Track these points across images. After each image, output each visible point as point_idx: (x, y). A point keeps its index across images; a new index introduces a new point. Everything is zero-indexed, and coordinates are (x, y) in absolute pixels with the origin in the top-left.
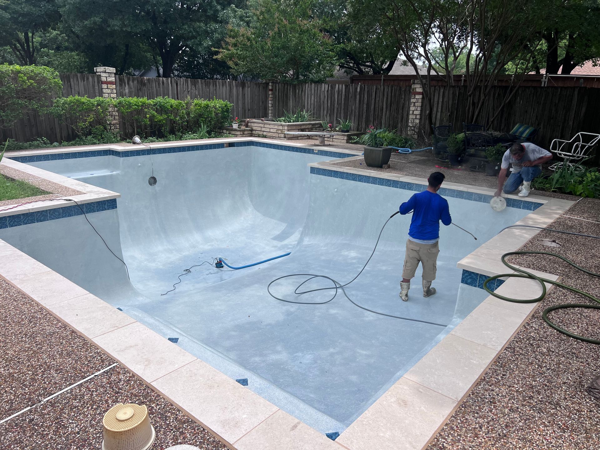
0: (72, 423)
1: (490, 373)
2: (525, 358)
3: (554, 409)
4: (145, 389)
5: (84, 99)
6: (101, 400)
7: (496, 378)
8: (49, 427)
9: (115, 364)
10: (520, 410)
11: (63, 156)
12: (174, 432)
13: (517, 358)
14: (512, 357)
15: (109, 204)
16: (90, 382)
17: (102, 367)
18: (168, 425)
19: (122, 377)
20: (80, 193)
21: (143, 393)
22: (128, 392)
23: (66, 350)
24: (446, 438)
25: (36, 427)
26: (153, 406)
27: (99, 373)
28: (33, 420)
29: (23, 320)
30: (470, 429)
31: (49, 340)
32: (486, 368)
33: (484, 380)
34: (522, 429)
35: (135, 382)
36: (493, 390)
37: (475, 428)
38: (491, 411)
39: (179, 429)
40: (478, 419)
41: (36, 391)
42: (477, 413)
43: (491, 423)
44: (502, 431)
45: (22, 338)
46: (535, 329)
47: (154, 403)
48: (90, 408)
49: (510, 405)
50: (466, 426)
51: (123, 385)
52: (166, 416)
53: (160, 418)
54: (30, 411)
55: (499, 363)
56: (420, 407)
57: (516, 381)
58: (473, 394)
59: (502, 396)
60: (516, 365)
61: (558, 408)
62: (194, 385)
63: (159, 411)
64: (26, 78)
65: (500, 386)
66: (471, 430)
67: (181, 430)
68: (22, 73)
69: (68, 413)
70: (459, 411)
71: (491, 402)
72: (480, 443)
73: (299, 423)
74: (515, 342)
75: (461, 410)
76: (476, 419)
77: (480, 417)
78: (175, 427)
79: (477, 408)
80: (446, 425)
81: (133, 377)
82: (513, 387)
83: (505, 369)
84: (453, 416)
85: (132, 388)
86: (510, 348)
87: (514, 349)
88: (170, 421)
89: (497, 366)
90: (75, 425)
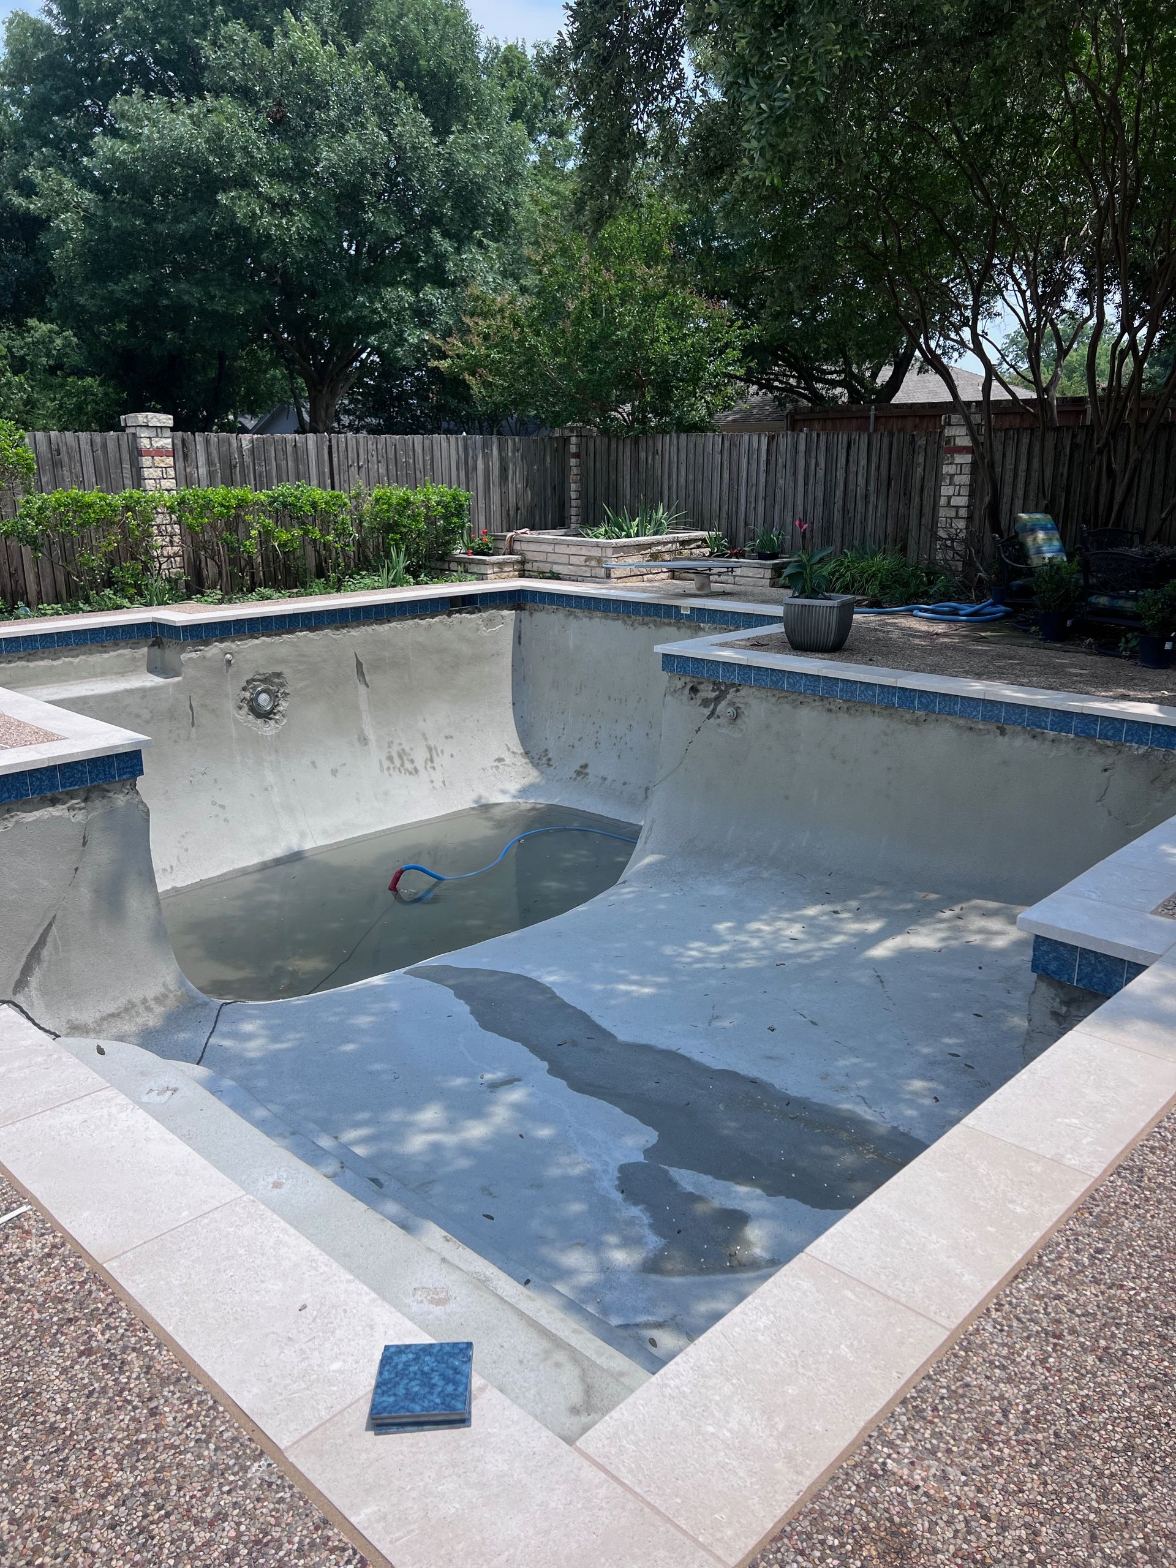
1: (1058, 1244)
4: (84, 1283)
5: (92, 496)
7: (1073, 1260)
9: (23, 1209)
10: (1130, 1360)
11: (36, 641)
12: (134, 1409)
13: (1147, 1200)
14: (1131, 1196)
15: (122, 765)
18: (122, 1388)
19: (34, 1246)
20: (50, 737)
21: (77, 1293)
22: (38, 1288)
24: (898, 1442)
26: (94, 1330)
30: (974, 1415)
32: (1051, 1228)
34: (1129, 1419)
35: (65, 1259)
36: (1059, 1297)
37: (987, 1414)
39: (150, 1399)
40: (1002, 1385)
42: (1003, 1368)
43: (1039, 1399)
44: (1068, 1424)
47: (100, 1321)
49: (1103, 1343)
50: (961, 1406)
51: (29, 1269)
52: (123, 1363)
53: (105, 1366)
55: (1091, 1214)
56: (838, 1346)
57: (1133, 1270)
58: (999, 1307)
59: (1083, 1315)
60: (1142, 1220)
62: (219, 1270)
63: (109, 1345)
65: (1082, 1283)
66: (975, 1420)
67: (152, 1405)
70: (948, 1361)
71: (1047, 1333)
72: (999, 1461)
74: (1146, 1150)
75: (956, 1356)
76: (996, 1385)
77: (1009, 1380)
78: (140, 1395)
79: (1005, 1351)
80: (904, 1402)
81: (63, 1245)
82: (1121, 1287)
83: (1107, 1231)
84: (928, 1375)
85: (51, 1277)
86: (1130, 1169)
87: (1141, 1170)
88: (129, 1378)
89: (1084, 1223)
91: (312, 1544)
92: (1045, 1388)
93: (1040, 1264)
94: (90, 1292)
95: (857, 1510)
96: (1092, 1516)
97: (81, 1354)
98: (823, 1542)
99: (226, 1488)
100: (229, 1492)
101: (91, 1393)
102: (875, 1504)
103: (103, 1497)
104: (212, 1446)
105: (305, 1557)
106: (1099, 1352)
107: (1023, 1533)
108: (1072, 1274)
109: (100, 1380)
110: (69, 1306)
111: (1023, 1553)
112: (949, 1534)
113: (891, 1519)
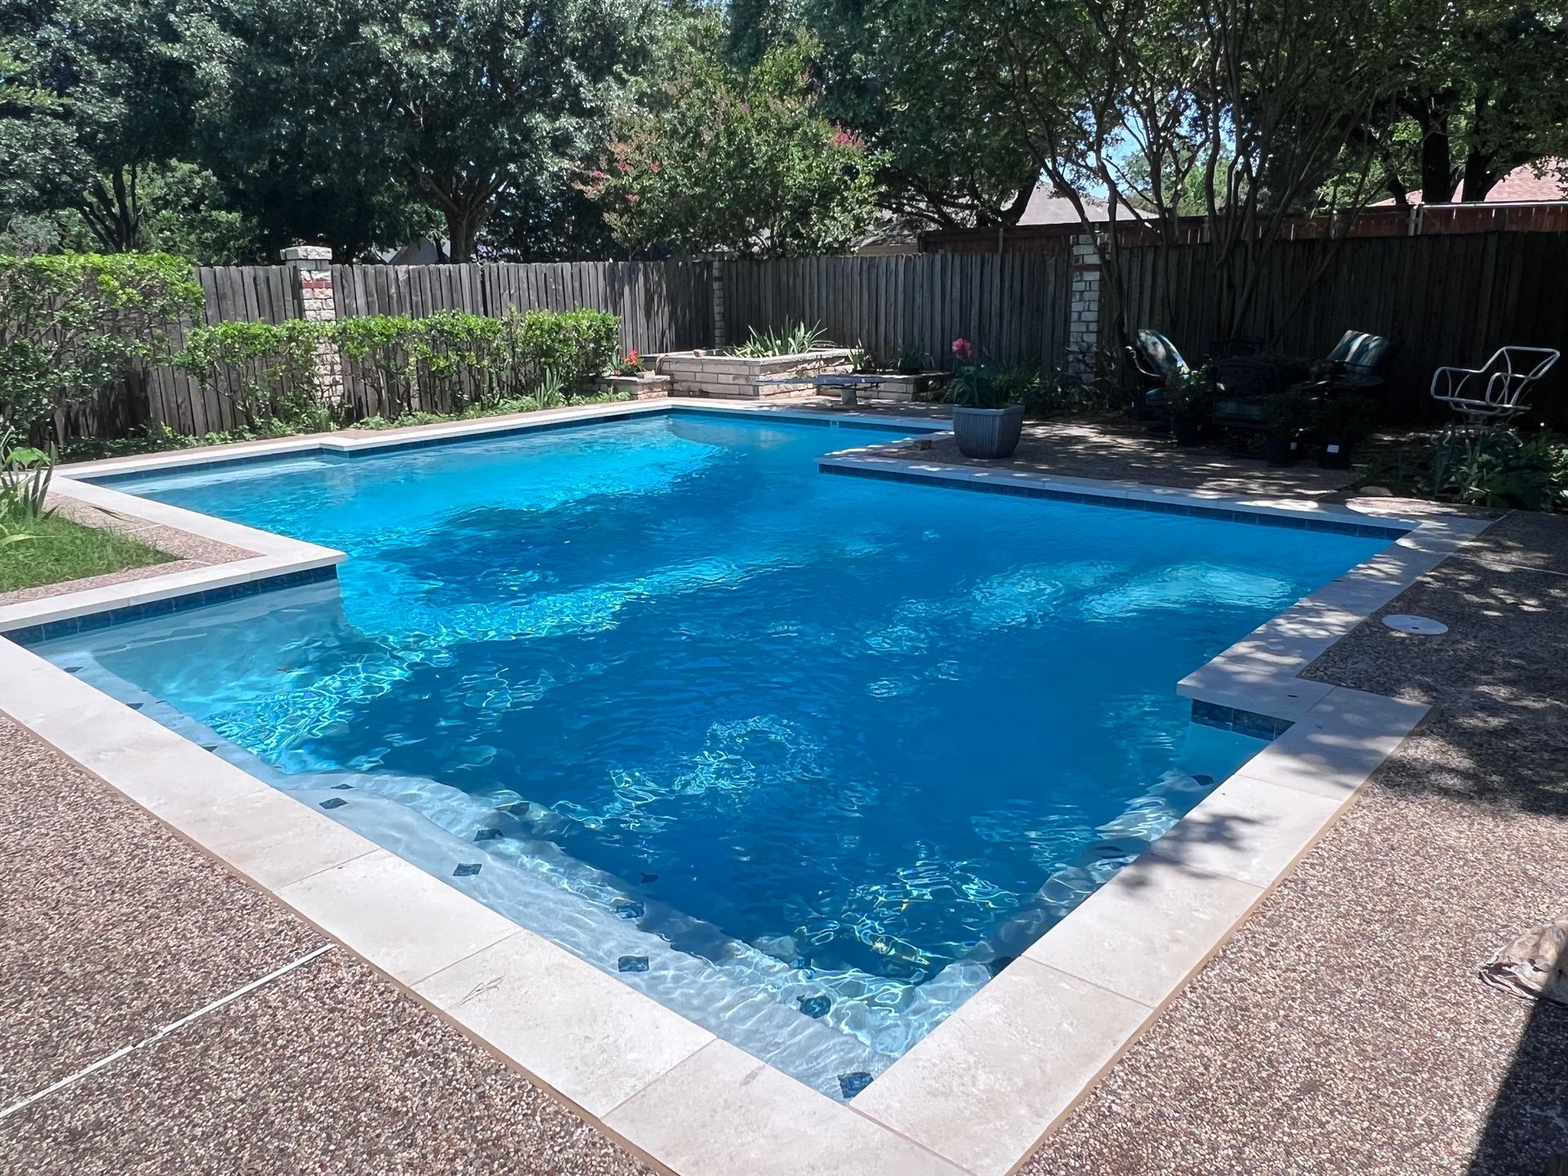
0: (229, 1079)
1: (1238, 941)
2: (1330, 902)
3: (1392, 1018)
4: (398, 1001)
5: (257, 327)
6: (295, 1028)
7: (1252, 952)
8: (175, 1090)
9: (329, 946)
10: (1306, 1024)
12: (464, 1094)
13: (1311, 904)
14: (1297, 903)
16: (269, 988)
17: (297, 954)
18: (451, 1078)
19: (345, 975)
20: (249, 555)
21: (393, 1010)
22: (357, 1007)
23: (215, 917)
24: (1120, 1091)
25: (146, 1091)
26: (415, 1037)
27: (290, 966)
28: (139, 1075)
29: (114, 852)
30: (1180, 1070)
31: (175, 896)
32: (1231, 929)
34: (1309, 1067)
35: (375, 984)
36: (1242, 981)
37: (1191, 1068)
38: (1233, 1028)
39: (477, 1086)
40: (1201, 1047)
41: (146, 1010)
42: (1200, 1034)
43: (1233, 1056)
44: (1259, 1073)
45: (113, 893)
46: (1361, 835)
47: (418, 1031)
48: (269, 1046)
49: (1282, 1013)
50: (1169, 1063)
51: (346, 993)
52: (447, 1060)
53: (431, 1064)
54: (133, 1055)
55: (1264, 917)
56: (1060, 1024)
57: (1303, 958)
58: (1193, 989)
59: (1264, 993)
61: (1402, 1017)
62: (513, 989)
63: (431, 1048)
64: (117, 284)
67: (480, 1089)
68: (106, 273)
69: (220, 1058)
70: (1154, 1030)
73: (760, 1068)
74: (1308, 867)
75: (1160, 1027)
76: (1196, 1046)
77: (1207, 1043)
78: (467, 1083)
79: (1202, 1022)
80: (1121, 1062)
81: (371, 973)
82: (1295, 971)
83: (1278, 930)
84: (1138, 1042)
85: (367, 998)
86: (1295, 881)
87: (1304, 882)
88: (454, 1071)
89: (1259, 924)
90: (235, 1083)
92: (1237, 1047)
93: (1225, 956)
94: (404, 1009)
95: (1091, 1141)
96: (1286, 1139)
97: (408, 1055)
98: (1066, 1165)
99: (557, 1149)
100: (560, 1151)
101: (423, 1085)
102: (1106, 1136)
103: (452, 1160)
104: (538, 1118)
106: (1280, 1020)
107: (1230, 1152)
108: (1253, 963)
109: (429, 1074)
110: (388, 1019)
111: (1232, 1166)
112: (1170, 1155)
113: (1120, 1146)
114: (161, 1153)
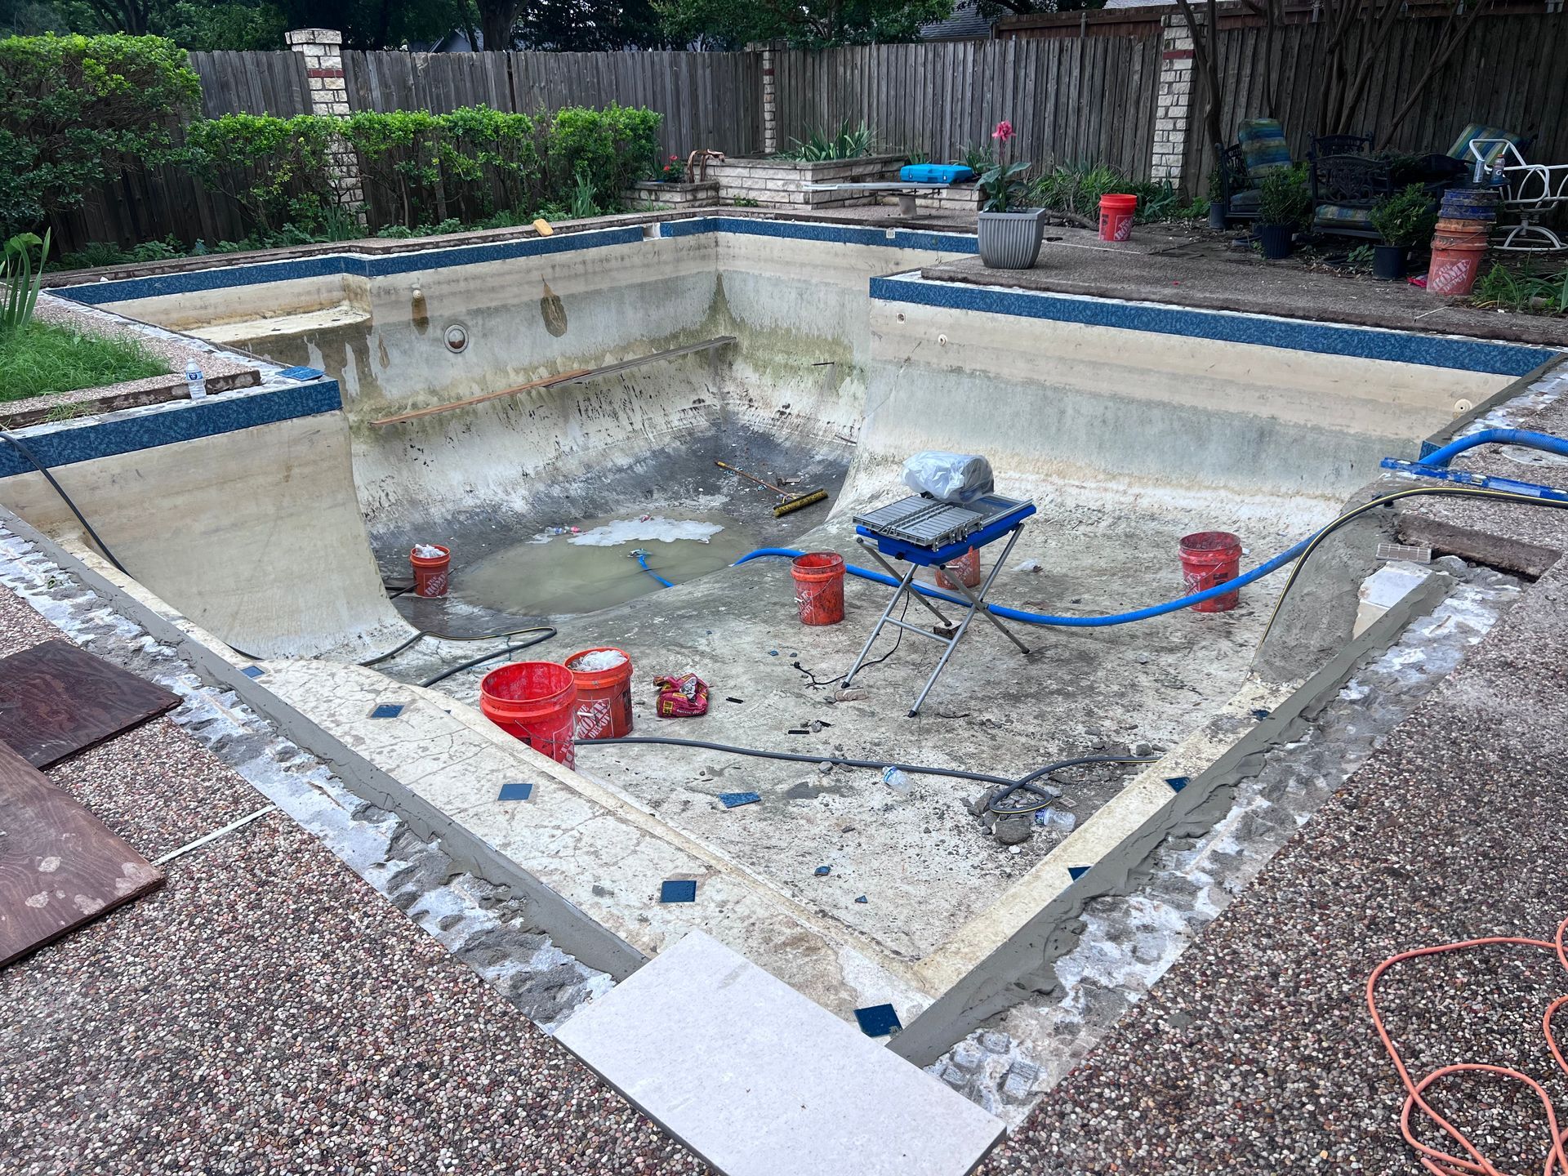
0: (134, 964)
1: (1318, 824)
2: (1430, 779)
3: (1504, 923)
4: (338, 874)
5: (262, 121)
6: (217, 904)
7: (1335, 837)
8: (71, 975)
9: (267, 809)
10: (1398, 927)
12: (400, 988)
13: (1407, 781)
14: (1391, 778)
16: (194, 855)
17: (232, 816)
18: (386, 969)
19: (282, 842)
21: (331, 884)
22: (291, 881)
23: (146, 772)
24: (1169, 1004)
26: (352, 917)
27: (222, 831)
30: (1243, 979)
33: (1301, 841)
35: (315, 854)
36: (1323, 872)
37: (1256, 978)
38: (1309, 930)
39: (415, 979)
40: (1269, 952)
42: (1269, 936)
43: (1307, 964)
44: (1340, 986)
47: (357, 910)
48: (185, 924)
49: (1369, 912)
50: (1230, 971)
51: (280, 863)
52: (384, 946)
53: (368, 951)
57: (1396, 845)
59: (1347, 887)
60: (1403, 799)
63: (368, 931)
64: (102, 68)
65: (1345, 857)
66: (1245, 983)
67: (419, 983)
68: (91, 57)
69: (128, 938)
70: (1214, 931)
71: (1312, 903)
72: (1270, 1021)
73: (744, 967)
75: (1221, 926)
76: (1264, 951)
77: (1276, 947)
78: (404, 976)
79: (1271, 922)
81: (310, 842)
82: (1385, 861)
83: (1367, 811)
84: (1195, 944)
85: (303, 871)
87: (1399, 755)
88: (392, 960)
89: (1343, 803)
90: (139, 969)
91: (591, 1106)
92: (1314, 954)
94: (344, 884)
95: (1132, 1066)
96: (1370, 1071)
97: (341, 940)
98: (1100, 1095)
99: (499, 1058)
100: (503, 1061)
101: (355, 976)
102: (1150, 1060)
103: (376, 1069)
104: (481, 1020)
105: (584, 1117)
106: (1367, 921)
107: (1301, 1086)
109: (362, 962)
110: (324, 896)
112: (1226, 1086)
113: (1167, 1073)
114: (48, 1049)
